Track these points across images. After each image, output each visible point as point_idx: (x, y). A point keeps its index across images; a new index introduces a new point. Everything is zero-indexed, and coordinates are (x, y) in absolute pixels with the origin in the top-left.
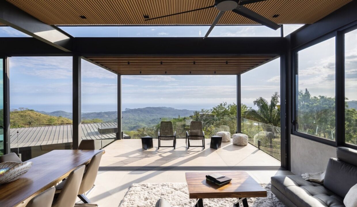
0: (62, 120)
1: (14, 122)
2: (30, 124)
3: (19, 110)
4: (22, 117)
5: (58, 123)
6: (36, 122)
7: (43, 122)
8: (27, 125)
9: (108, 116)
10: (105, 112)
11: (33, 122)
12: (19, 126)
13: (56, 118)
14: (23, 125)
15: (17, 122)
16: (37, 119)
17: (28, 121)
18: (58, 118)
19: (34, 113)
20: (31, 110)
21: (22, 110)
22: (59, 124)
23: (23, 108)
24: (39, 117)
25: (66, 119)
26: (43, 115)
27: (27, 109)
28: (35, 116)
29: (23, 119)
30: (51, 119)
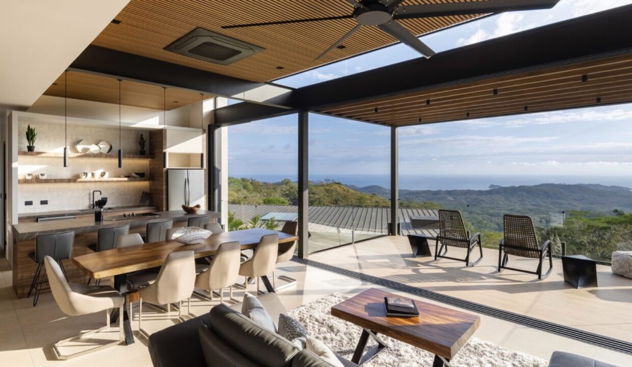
0: (377, 200)
1: (319, 199)
2: (336, 202)
3: (325, 183)
4: (328, 193)
5: (370, 204)
6: (343, 201)
7: (352, 202)
8: (333, 204)
9: (452, 199)
10: (447, 191)
11: (340, 200)
12: (324, 204)
13: (368, 197)
14: (329, 204)
15: (322, 199)
16: (345, 197)
17: (334, 199)
18: (371, 197)
19: (341, 187)
20: (338, 183)
21: (328, 183)
22: (372, 206)
23: (329, 180)
24: (346, 193)
25: (381, 199)
26: (353, 191)
27: (333, 181)
28: (342, 192)
29: (329, 195)
30: (362, 198)
